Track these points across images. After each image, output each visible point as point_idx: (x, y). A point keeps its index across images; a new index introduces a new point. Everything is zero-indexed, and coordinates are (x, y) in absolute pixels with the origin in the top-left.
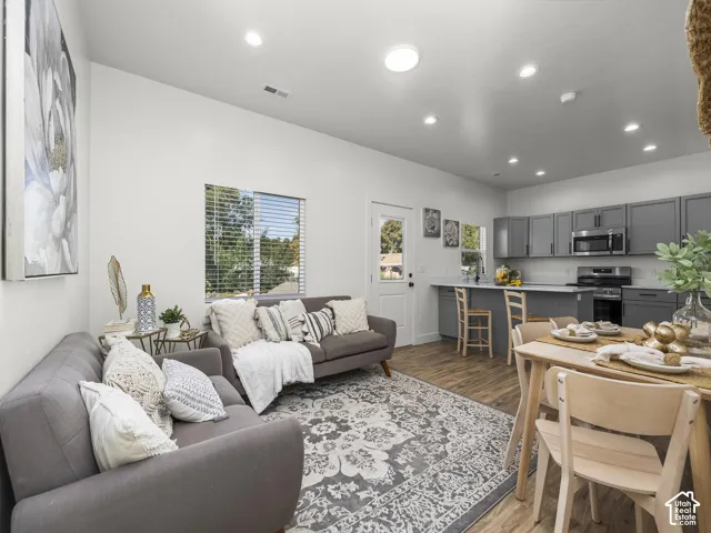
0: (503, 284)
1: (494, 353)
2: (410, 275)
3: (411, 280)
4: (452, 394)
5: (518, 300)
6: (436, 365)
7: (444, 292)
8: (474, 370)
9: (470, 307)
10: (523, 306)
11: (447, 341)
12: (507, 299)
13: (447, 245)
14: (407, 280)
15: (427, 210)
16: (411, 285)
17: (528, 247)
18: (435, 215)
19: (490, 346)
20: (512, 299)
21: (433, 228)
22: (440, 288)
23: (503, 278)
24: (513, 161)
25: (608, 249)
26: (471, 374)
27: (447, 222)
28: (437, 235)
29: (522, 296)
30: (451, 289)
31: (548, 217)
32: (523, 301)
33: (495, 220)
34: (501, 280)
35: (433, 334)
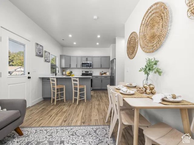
0: (69, 76)
1: (66, 100)
2: (29, 73)
3: (29, 75)
4: (65, 128)
5: (76, 81)
6: (48, 113)
7: (44, 80)
8: (64, 110)
9: (57, 85)
10: (78, 83)
11: (46, 100)
12: (72, 81)
13: (46, 61)
14: (27, 75)
15: (37, 44)
16: (29, 78)
17: (70, 65)
18: (41, 48)
19: (64, 98)
20: (74, 80)
21: (40, 53)
22: (43, 79)
23: (69, 74)
24: (70, 36)
25: (89, 67)
26: (64, 112)
27: (46, 52)
28: (42, 56)
29: (78, 79)
30: (48, 79)
31: (75, 57)
32: (78, 81)
33: (60, 55)
34: (68, 75)
35: (40, 98)
